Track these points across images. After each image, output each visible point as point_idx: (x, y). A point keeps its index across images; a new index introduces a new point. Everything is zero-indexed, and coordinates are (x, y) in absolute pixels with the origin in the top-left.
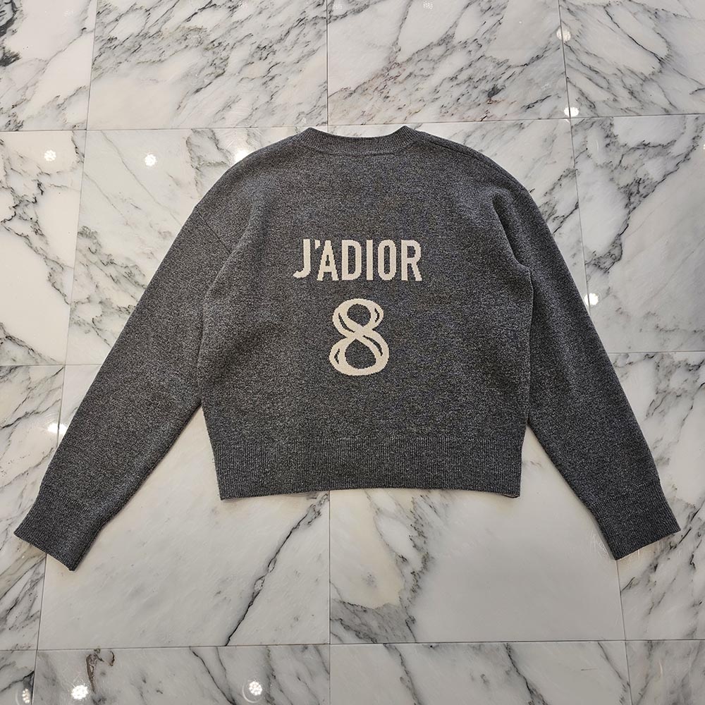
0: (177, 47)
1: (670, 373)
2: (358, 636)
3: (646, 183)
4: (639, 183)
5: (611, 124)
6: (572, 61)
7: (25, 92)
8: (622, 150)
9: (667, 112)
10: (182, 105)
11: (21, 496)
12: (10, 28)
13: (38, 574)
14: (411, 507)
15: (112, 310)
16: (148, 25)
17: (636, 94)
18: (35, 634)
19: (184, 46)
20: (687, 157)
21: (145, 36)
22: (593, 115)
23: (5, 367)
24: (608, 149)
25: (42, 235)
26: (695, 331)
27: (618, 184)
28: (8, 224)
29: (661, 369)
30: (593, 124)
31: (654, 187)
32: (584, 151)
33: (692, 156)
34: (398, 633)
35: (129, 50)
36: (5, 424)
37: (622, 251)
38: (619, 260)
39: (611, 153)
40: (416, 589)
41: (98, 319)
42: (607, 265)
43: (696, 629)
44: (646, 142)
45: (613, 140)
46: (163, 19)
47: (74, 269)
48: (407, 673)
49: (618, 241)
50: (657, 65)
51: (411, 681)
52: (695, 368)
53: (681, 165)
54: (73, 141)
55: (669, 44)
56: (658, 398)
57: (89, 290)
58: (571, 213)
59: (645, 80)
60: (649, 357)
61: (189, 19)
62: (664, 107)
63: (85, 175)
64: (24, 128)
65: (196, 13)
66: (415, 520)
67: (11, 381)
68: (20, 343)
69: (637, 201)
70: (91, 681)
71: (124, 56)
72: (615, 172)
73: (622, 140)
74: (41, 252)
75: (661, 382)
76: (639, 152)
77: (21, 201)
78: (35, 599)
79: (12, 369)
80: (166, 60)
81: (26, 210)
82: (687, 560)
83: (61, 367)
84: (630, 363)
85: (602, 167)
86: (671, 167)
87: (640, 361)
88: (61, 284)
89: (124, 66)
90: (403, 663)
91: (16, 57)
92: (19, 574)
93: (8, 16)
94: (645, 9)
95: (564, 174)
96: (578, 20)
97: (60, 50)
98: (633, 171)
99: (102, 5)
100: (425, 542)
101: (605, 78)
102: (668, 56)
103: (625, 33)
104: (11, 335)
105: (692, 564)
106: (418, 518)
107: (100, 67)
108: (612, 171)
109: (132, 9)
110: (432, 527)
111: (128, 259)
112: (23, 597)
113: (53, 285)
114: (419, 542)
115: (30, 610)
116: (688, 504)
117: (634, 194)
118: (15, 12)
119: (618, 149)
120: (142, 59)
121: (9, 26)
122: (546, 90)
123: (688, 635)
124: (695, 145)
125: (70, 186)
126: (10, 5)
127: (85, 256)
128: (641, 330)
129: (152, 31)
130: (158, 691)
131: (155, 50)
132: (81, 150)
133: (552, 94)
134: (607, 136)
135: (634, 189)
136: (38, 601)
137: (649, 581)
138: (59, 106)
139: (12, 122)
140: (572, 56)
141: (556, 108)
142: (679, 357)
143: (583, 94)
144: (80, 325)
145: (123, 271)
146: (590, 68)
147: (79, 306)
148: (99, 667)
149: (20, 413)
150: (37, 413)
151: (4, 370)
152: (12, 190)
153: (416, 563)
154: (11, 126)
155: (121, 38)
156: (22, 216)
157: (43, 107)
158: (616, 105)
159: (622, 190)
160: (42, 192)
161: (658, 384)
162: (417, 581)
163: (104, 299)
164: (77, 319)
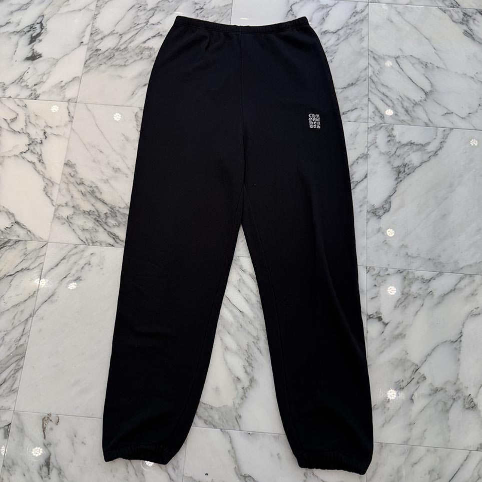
0: (136, 58)
1: (412, 282)
2: (206, 423)
3: (410, 166)
4: (405, 166)
5: (392, 129)
6: (373, 88)
7: (43, 77)
8: (397, 145)
9: (427, 125)
10: (135, 93)
11: (14, 318)
12: (39, 38)
13: (19, 365)
14: (246, 348)
15: (80, 212)
16: (120, 43)
17: (409, 112)
18: (14, 402)
19: (140, 57)
20: (436, 153)
21: (117, 50)
22: (382, 122)
23: (13, 240)
24: (389, 144)
25: (43, 163)
26: (430, 259)
27: (392, 166)
28: (24, 155)
29: (406, 280)
30: (381, 127)
31: (415, 169)
32: (374, 143)
33: (439, 153)
34: (231, 424)
35: (107, 57)
36: (9, 274)
37: (390, 206)
38: (388, 211)
39: (390, 146)
40: (244, 398)
41: (71, 217)
42: (380, 213)
43: (410, 439)
44: (412, 142)
45: (393, 138)
46: (129, 41)
47: (60, 185)
48: (233, 448)
49: (389, 201)
50: (424, 96)
51: (235, 453)
52: (427, 281)
53: (432, 158)
54: (68, 108)
55: (432, 85)
56: (402, 297)
57: (67, 199)
58: (362, 180)
59: (416, 104)
60: (400, 272)
61: (144, 42)
62: (426, 121)
63: (72, 129)
64: (40, 98)
65: (149, 39)
66: (247, 356)
67: (15, 249)
68: (23, 227)
69: (403, 177)
70: (44, 433)
71: (104, 60)
72: (392, 157)
73: (397, 139)
74: (41, 173)
75: (405, 288)
76: (407, 148)
77: (33, 142)
78: (16, 380)
79: (17, 242)
80: (128, 65)
81: (35, 147)
82: (409, 397)
83: (46, 243)
84: (388, 274)
85: (384, 154)
86: (425, 158)
87: (394, 274)
88: (51, 194)
89: (103, 67)
90: (231, 442)
91: (40, 56)
92: (8, 364)
93: (38, 31)
94: (420, 62)
95: (360, 156)
96: (379, 64)
97: (66, 53)
98: (403, 158)
99: (94, 29)
100: (252, 370)
101: (391, 100)
102: (431, 91)
103: (407, 75)
104: (18, 221)
105: (412, 399)
106: (250, 355)
107: (89, 66)
108: (390, 157)
109: (112, 33)
110: (257, 361)
111: (92, 182)
112: (9, 379)
113: (46, 194)
114: (249, 369)
115: (12, 386)
116: (413, 364)
117: (402, 172)
118: (42, 29)
119: (395, 144)
120: (114, 63)
121: (38, 37)
122: (355, 105)
123: (405, 442)
124: (442, 146)
125: (62, 135)
126: (40, 24)
127: (67, 178)
128: (397, 255)
129: (122, 47)
130: (83, 443)
131: (123, 59)
132: (72, 114)
133: (359, 107)
134: (389, 136)
135: (402, 170)
136: (18, 381)
137: (385, 407)
138: (62, 87)
139: (33, 94)
140: (373, 85)
141: (360, 115)
142: (418, 273)
143: (377, 108)
144: (59, 219)
145: (89, 189)
146: (383, 94)
147: (60, 208)
148: (49, 425)
149: (19, 268)
150: (29, 269)
151: (11, 242)
152: (29, 135)
153: (246, 382)
154: (32, 97)
155: (103, 50)
156: (33, 150)
157: (52, 87)
158: (397, 117)
159: (395, 169)
160: (46, 137)
161: (404, 289)
162: (245, 393)
163: (76, 205)
164: (58, 215)
